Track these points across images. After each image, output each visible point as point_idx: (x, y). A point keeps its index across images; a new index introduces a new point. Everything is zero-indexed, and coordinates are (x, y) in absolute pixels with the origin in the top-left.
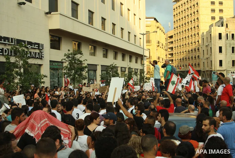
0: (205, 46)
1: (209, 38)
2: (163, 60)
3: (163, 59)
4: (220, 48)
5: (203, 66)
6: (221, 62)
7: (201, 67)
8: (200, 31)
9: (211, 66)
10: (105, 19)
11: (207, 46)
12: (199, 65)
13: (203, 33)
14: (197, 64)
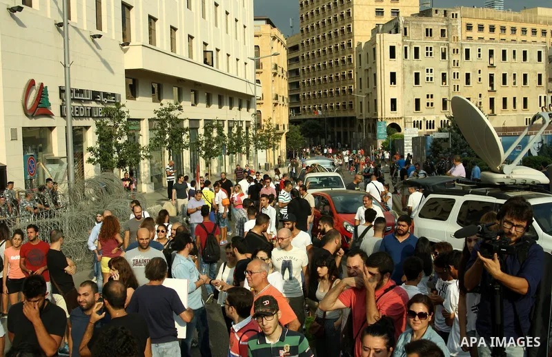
0: (363, 71)
1: (371, 55)
2: (283, 101)
3: (283, 97)
4: (393, 76)
5: (359, 110)
6: (393, 102)
7: (356, 111)
8: (353, 40)
9: (376, 110)
10: (192, 38)
11: (368, 70)
12: (351, 106)
13: (360, 44)
14: (347, 104)
